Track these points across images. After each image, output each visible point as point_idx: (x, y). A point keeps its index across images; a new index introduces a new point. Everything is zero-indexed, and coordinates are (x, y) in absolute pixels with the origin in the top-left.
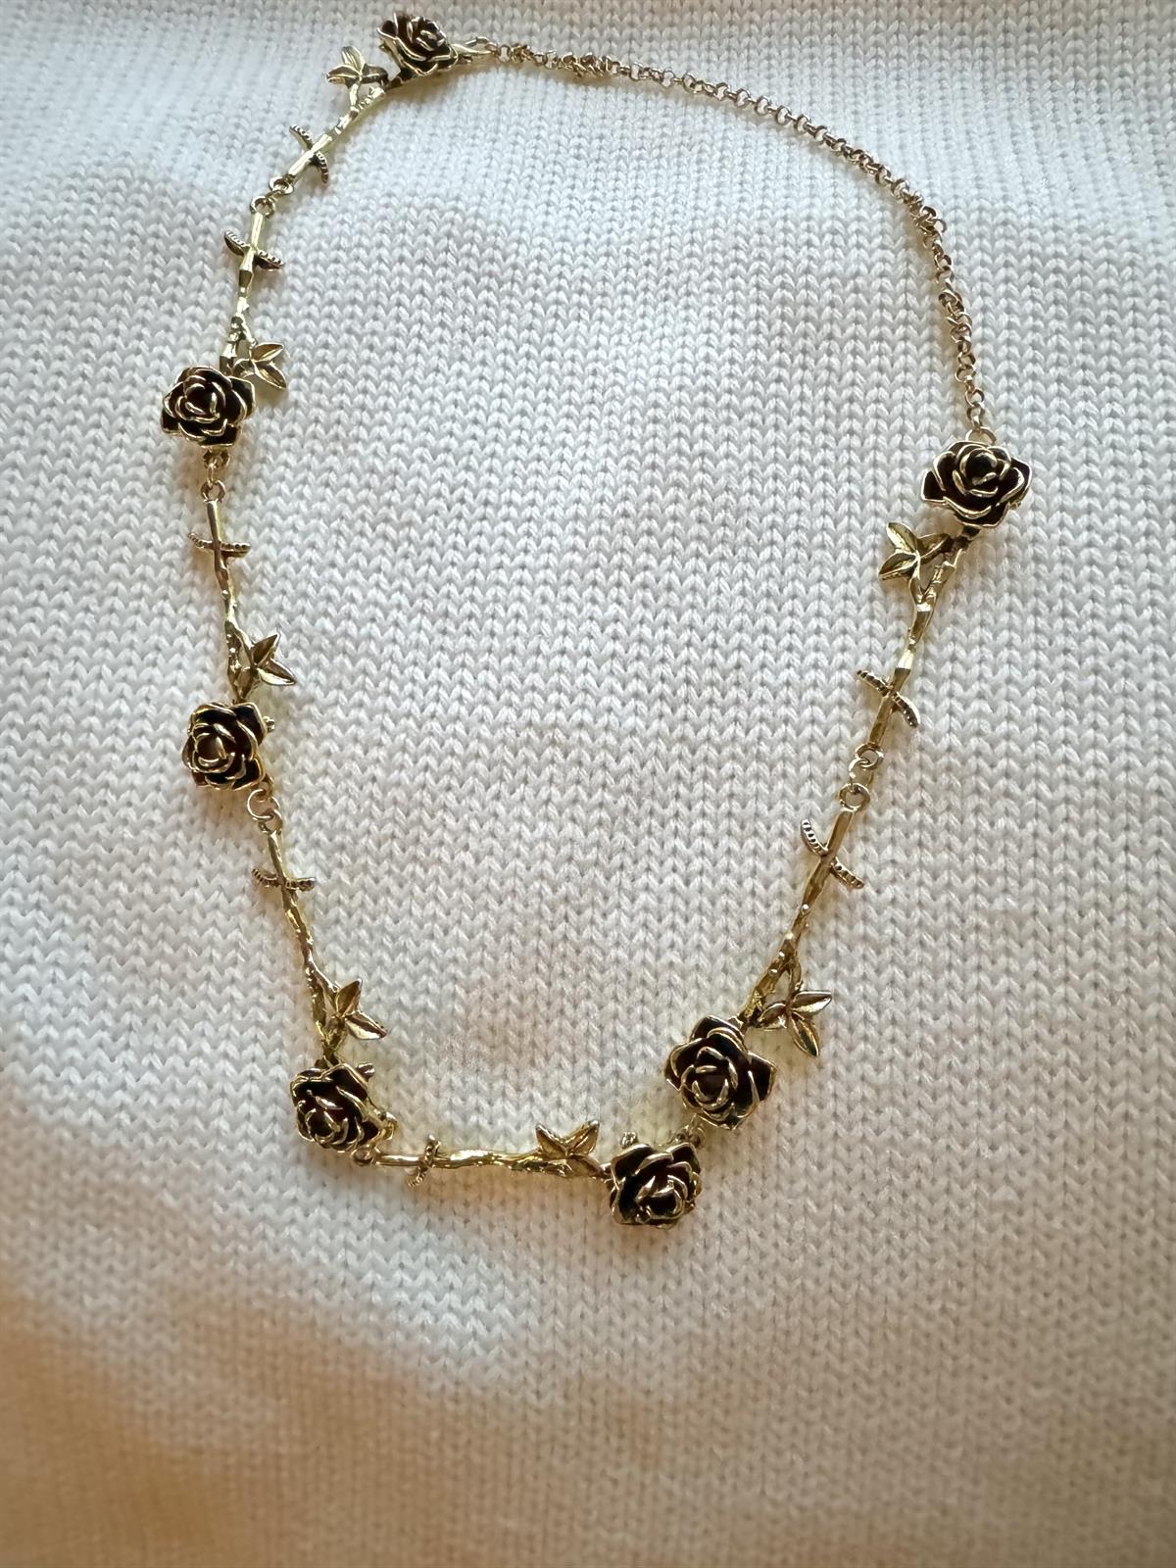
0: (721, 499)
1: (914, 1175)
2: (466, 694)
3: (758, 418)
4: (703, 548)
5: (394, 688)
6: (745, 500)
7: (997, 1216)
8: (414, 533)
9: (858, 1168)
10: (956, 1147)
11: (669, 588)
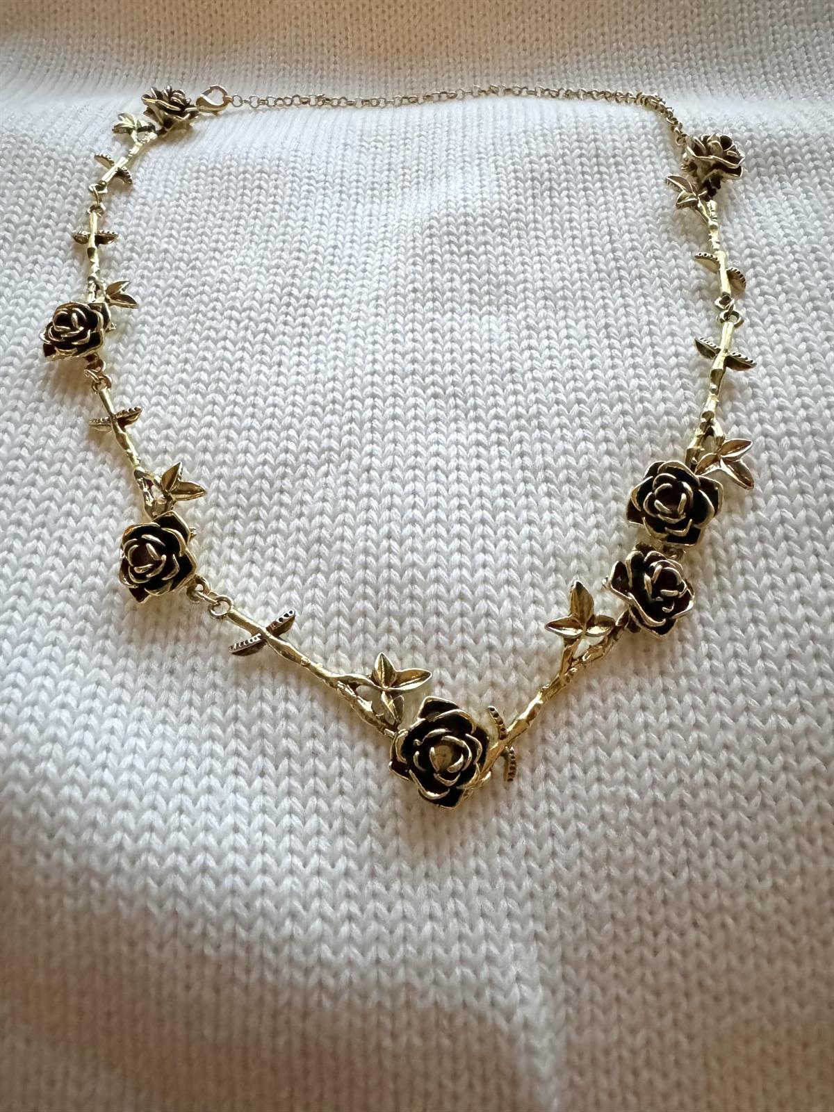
0: (485, 278)
1: (724, 755)
2: (297, 410)
3: (505, 231)
4: (475, 308)
5: (238, 410)
6: (503, 278)
7: (809, 785)
8: (253, 314)
9: (670, 755)
10: (756, 721)
11: (452, 330)
